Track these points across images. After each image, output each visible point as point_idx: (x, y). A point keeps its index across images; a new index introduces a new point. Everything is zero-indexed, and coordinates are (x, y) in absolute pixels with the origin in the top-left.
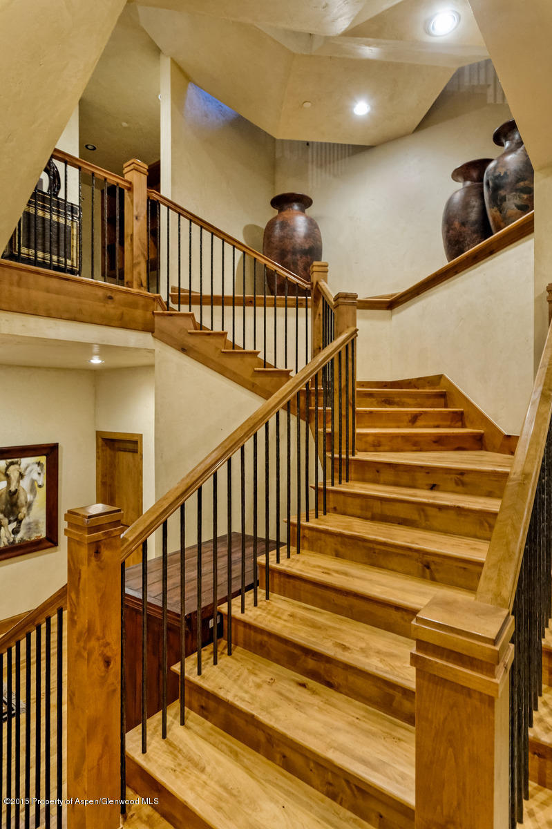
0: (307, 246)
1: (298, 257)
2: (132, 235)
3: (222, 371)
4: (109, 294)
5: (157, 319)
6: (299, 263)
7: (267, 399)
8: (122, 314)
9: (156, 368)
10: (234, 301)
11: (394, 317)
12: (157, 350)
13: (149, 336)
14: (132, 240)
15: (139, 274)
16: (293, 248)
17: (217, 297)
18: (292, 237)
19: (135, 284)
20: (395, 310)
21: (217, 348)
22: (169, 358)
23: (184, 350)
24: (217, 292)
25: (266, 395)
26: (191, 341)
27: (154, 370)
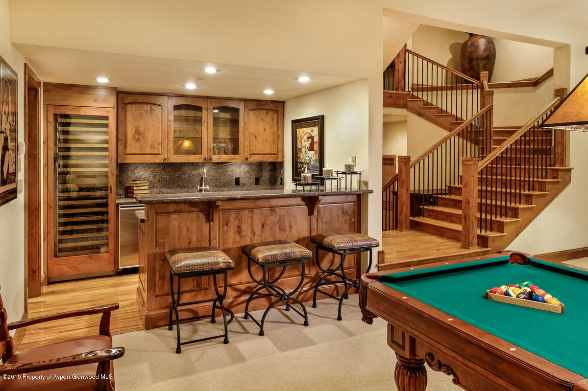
0: (485, 55)
1: (480, 61)
2: (399, 70)
3: (436, 123)
4: (391, 95)
5: (408, 102)
6: (481, 64)
7: (450, 132)
8: (396, 102)
9: (408, 122)
10: (442, 89)
11: (537, 90)
12: (408, 115)
13: (405, 110)
14: (399, 71)
15: (401, 85)
16: (477, 57)
17: (434, 87)
18: (477, 51)
19: (400, 89)
20: (538, 86)
21: (434, 114)
22: (413, 119)
23: (420, 115)
24: (435, 85)
25: (450, 130)
26: (423, 111)
27: (407, 123)
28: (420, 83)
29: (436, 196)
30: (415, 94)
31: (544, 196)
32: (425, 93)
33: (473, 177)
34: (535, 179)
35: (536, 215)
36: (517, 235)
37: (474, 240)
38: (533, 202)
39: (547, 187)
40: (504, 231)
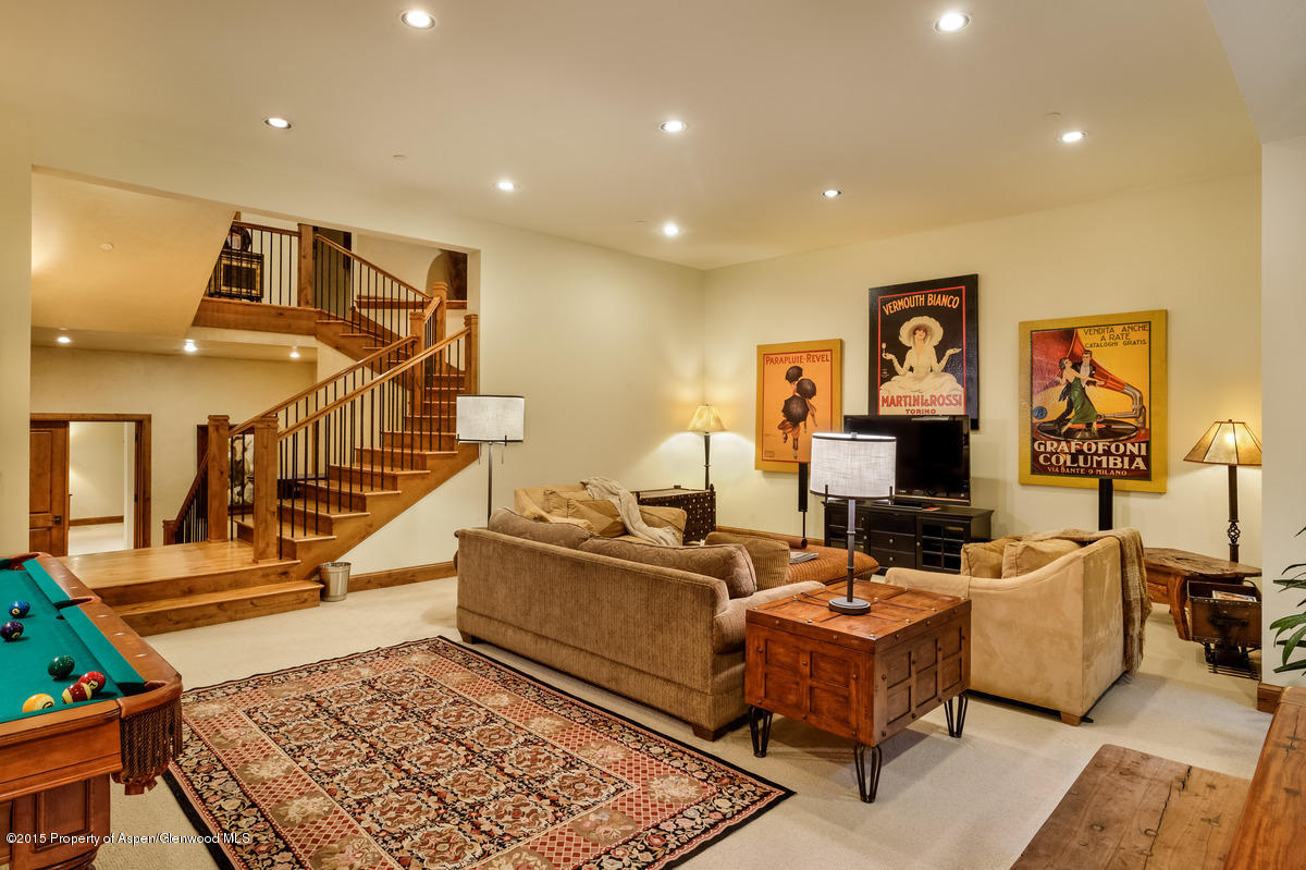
4: (280, 312)
5: (318, 326)
9: (319, 360)
12: (319, 347)
13: (312, 338)
15: (306, 295)
19: (303, 303)
21: (361, 346)
22: (328, 353)
23: (337, 348)
26: (342, 342)
28: (372, 294)
29: (303, 482)
30: (364, 312)
31: (423, 476)
32: (380, 311)
33: (266, 448)
34: (416, 452)
35: (406, 507)
36: (363, 538)
37: (270, 549)
38: (399, 486)
39: (429, 463)
40: (334, 532)
